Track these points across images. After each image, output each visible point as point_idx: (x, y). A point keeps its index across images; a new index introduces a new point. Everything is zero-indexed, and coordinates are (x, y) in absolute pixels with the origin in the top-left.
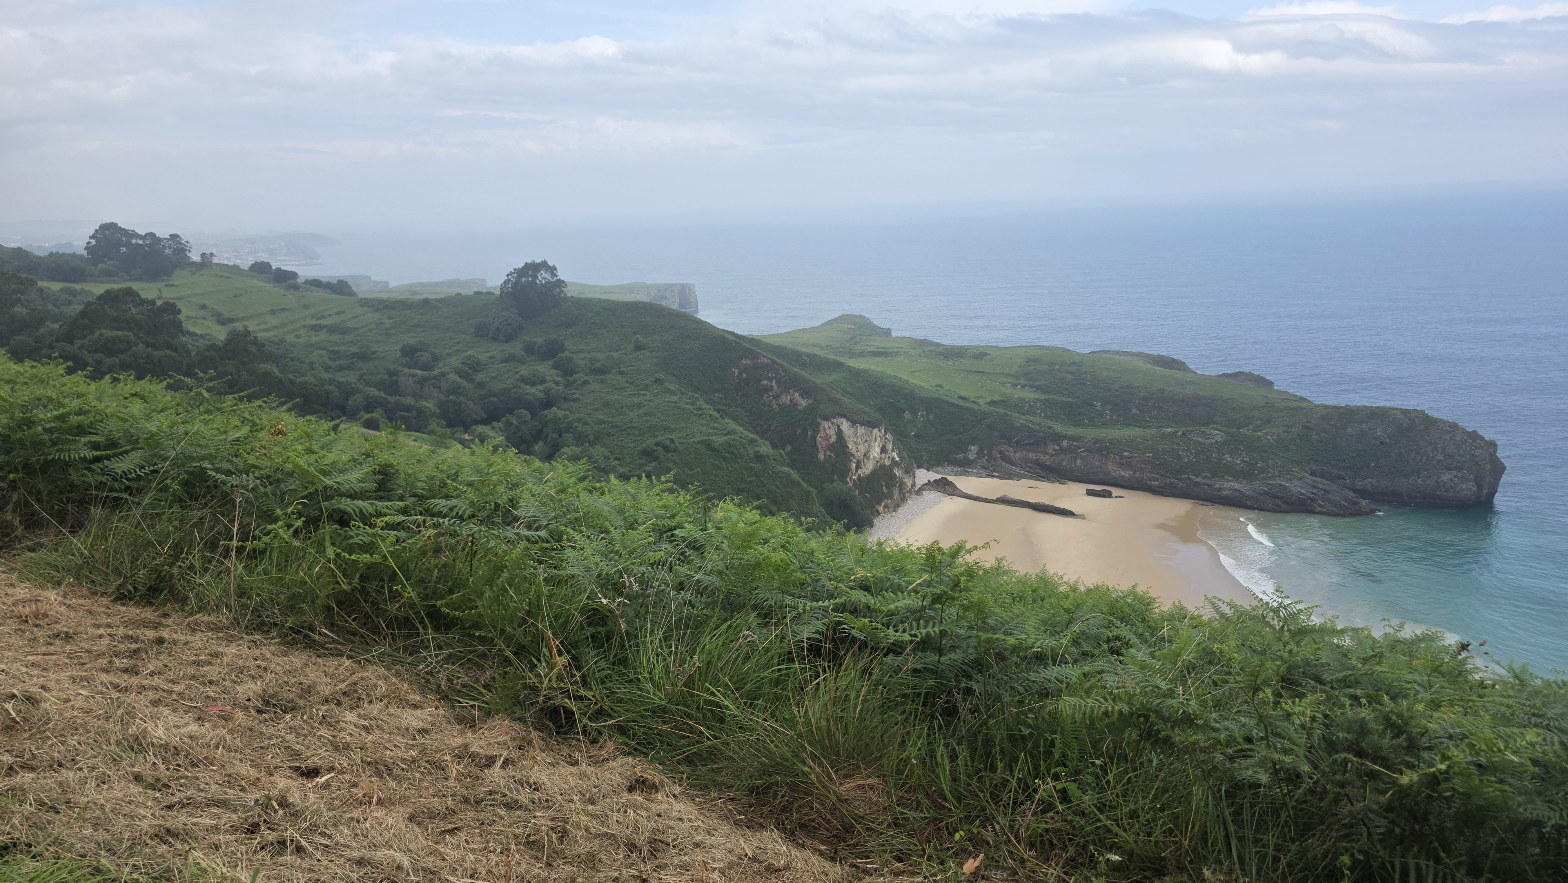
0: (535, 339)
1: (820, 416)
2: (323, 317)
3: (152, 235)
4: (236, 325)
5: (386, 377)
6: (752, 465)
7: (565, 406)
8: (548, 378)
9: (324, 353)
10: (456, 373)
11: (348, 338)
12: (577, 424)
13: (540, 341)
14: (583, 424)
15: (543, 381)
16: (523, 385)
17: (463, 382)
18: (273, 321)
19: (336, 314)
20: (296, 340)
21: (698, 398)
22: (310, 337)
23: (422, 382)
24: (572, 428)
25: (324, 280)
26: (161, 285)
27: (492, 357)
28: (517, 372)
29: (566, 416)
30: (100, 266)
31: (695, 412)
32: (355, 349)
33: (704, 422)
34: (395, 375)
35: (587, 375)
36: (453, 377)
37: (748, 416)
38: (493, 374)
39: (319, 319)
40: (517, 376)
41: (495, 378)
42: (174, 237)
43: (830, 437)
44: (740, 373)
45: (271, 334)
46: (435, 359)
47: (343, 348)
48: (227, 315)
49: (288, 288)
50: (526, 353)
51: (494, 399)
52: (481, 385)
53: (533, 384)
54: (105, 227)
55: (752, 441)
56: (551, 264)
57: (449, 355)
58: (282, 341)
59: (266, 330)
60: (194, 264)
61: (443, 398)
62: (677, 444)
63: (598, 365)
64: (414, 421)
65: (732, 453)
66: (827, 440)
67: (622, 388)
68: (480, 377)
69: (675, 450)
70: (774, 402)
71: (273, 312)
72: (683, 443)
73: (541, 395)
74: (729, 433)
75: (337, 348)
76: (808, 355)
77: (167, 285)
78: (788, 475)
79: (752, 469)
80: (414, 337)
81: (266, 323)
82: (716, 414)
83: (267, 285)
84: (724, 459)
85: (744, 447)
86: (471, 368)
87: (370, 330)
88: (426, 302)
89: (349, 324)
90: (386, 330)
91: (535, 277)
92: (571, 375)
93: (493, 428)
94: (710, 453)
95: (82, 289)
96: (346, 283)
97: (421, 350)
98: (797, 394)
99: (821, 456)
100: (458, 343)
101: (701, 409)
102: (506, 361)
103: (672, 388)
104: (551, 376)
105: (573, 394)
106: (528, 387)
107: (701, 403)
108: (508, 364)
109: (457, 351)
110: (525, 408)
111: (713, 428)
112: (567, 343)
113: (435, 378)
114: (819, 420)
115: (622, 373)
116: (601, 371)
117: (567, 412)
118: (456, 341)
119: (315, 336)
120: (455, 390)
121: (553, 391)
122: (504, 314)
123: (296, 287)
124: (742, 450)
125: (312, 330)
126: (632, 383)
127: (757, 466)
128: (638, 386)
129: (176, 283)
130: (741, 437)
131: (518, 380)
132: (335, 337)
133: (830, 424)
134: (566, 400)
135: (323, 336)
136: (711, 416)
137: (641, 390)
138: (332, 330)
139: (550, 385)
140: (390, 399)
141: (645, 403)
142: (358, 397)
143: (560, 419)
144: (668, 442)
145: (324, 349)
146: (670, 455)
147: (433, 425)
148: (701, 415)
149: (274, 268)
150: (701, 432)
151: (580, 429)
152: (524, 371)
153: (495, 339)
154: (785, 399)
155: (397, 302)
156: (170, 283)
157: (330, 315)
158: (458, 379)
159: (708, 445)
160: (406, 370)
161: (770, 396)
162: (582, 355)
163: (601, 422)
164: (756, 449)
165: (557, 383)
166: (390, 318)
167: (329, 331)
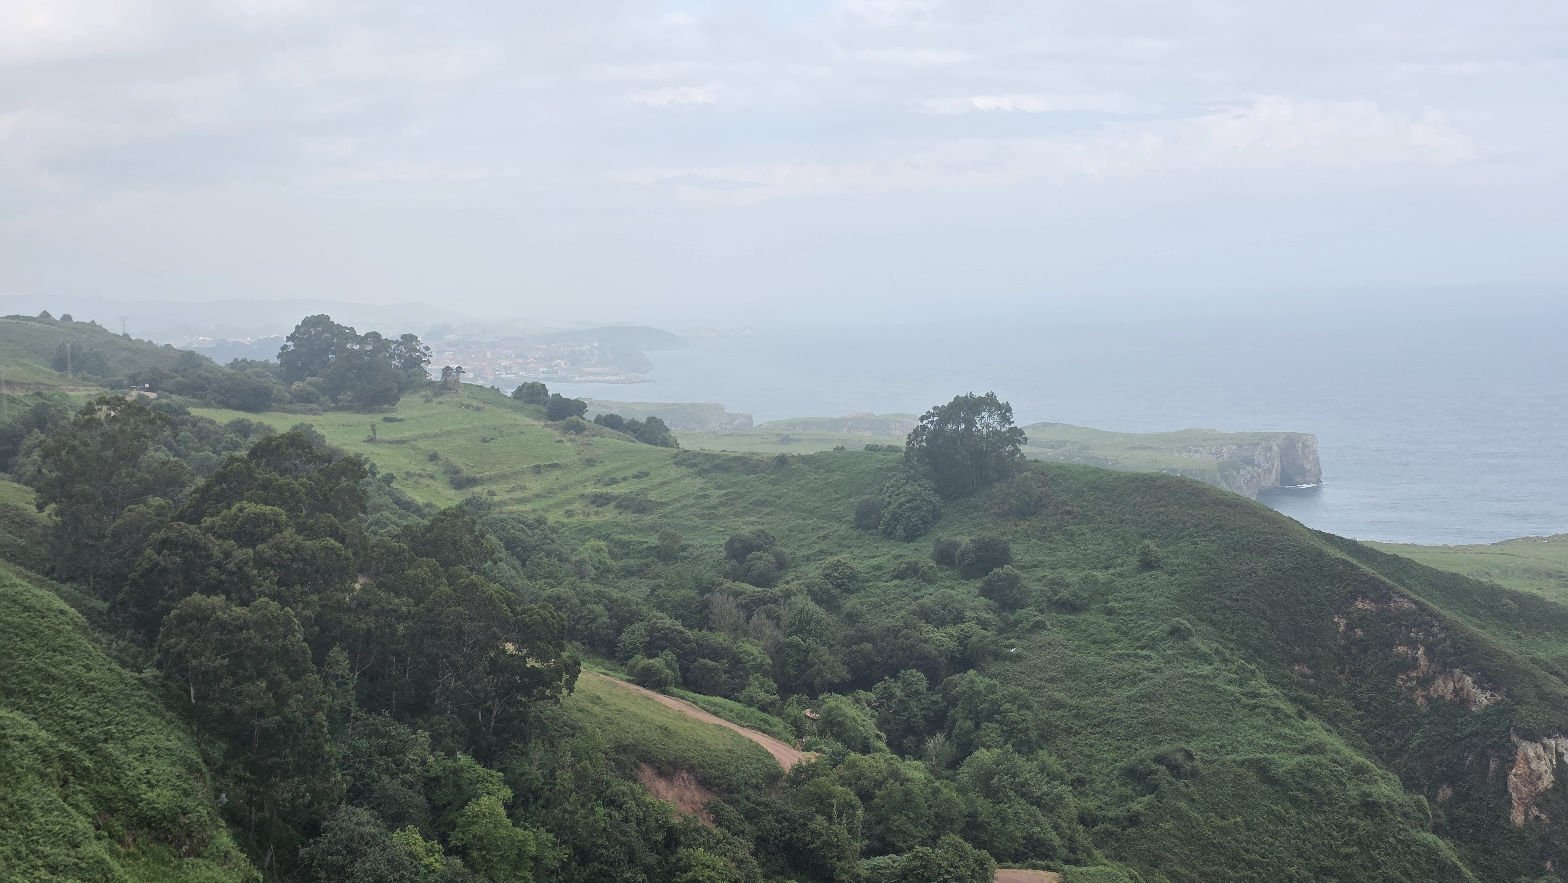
0: (958, 538)
1: (1517, 731)
2: (614, 481)
3: (375, 336)
4: (478, 489)
5: (693, 593)
6: (1353, 820)
7: (994, 668)
8: (969, 613)
9: (603, 544)
10: (810, 592)
11: (648, 519)
12: (1007, 706)
13: (965, 540)
14: (1020, 707)
15: (959, 619)
16: (922, 623)
17: (819, 612)
18: (535, 485)
19: (635, 477)
20: (565, 520)
21: (1253, 673)
22: (588, 515)
23: (749, 607)
24: (999, 712)
25: (627, 417)
26: (377, 418)
27: (879, 568)
28: (916, 598)
29: (991, 689)
30: (296, 385)
31: (1245, 700)
32: (654, 540)
33: (1260, 722)
34: (709, 590)
35: (1042, 611)
36: (804, 602)
37: (1361, 718)
38: (876, 600)
39: (607, 485)
40: (914, 607)
41: (878, 606)
42: (409, 339)
43: (1539, 777)
44: (1350, 627)
45: (529, 507)
46: (782, 564)
47: (635, 538)
48: (466, 473)
49: (567, 429)
50: (938, 562)
51: (867, 646)
52: (852, 618)
53: (941, 623)
54: (309, 322)
55: (1359, 771)
56: (1001, 400)
57: (807, 559)
58: (541, 521)
59: (522, 501)
60: (431, 383)
61: (781, 638)
62: (1198, 763)
63: (1064, 594)
64: (724, 677)
65: (1311, 791)
66: (1532, 783)
67: (1106, 642)
68: (851, 603)
69: (1194, 774)
70: (1419, 692)
71: (537, 470)
72: (1211, 762)
73: (953, 645)
74: (1308, 750)
75: (626, 537)
76: (1516, 596)
77: (386, 420)
78: (1431, 852)
79: (1352, 829)
80: (753, 523)
81: (523, 488)
82: (1288, 708)
83: (536, 423)
84: (1295, 801)
85: (1340, 782)
86: (838, 586)
87: (684, 507)
88: (782, 461)
89: (653, 496)
90: (709, 508)
91: (971, 424)
92: (1013, 608)
93: (857, 701)
94: (1264, 787)
95: (260, 424)
96: (661, 422)
97: (759, 548)
98: (1469, 680)
99: (1518, 817)
100: (825, 537)
101: (1255, 696)
102: (900, 575)
103: (1203, 648)
104: (974, 609)
105: (1012, 646)
106: (930, 627)
107: (1260, 684)
108: (904, 582)
109: (821, 552)
110: (919, 668)
111: (1279, 736)
112: (1014, 548)
113: (775, 601)
114: (1515, 738)
115: (1110, 612)
116: (1070, 606)
117: (995, 681)
118: (822, 533)
119: (597, 513)
120: (802, 625)
121: (975, 639)
122: (908, 488)
123: (579, 429)
124: (1334, 787)
125: (593, 502)
126: (1125, 634)
127: (1364, 825)
128: (1138, 640)
129: (399, 417)
130: (1334, 761)
131: (914, 613)
132: (627, 518)
133: (1541, 750)
134: (997, 656)
135: (609, 514)
136: (1277, 710)
137: (1141, 648)
138: (624, 504)
139: (970, 626)
140: (690, 634)
141: (1146, 674)
142: (639, 628)
143: (979, 693)
144: (1179, 757)
145: (606, 537)
146: (1181, 784)
147: (756, 688)
148: (1255, 707)
149: (550, 394)
150: (1250, 743)
151: (1013, 715)
152: (930, 596)
153: (888, 535)
154: (1444, 688)
155: (736, 459)
156: (392, 415)
157: (625, 479)
158: (812, 606)
159: (1263, 770)
160: (728, 584)
161: (1410, 679)
162: (1039, 573)
163: (1058, 705)
164: (1366, 787)
165: (984, 624)
166: (719, 487)
167: (619, 506)
